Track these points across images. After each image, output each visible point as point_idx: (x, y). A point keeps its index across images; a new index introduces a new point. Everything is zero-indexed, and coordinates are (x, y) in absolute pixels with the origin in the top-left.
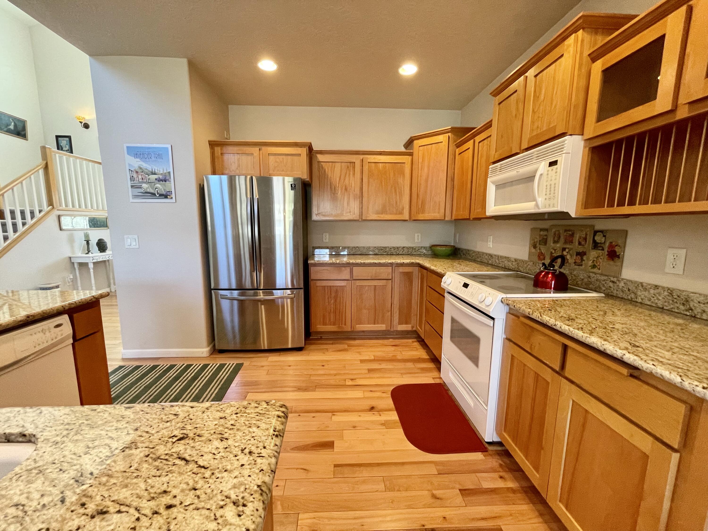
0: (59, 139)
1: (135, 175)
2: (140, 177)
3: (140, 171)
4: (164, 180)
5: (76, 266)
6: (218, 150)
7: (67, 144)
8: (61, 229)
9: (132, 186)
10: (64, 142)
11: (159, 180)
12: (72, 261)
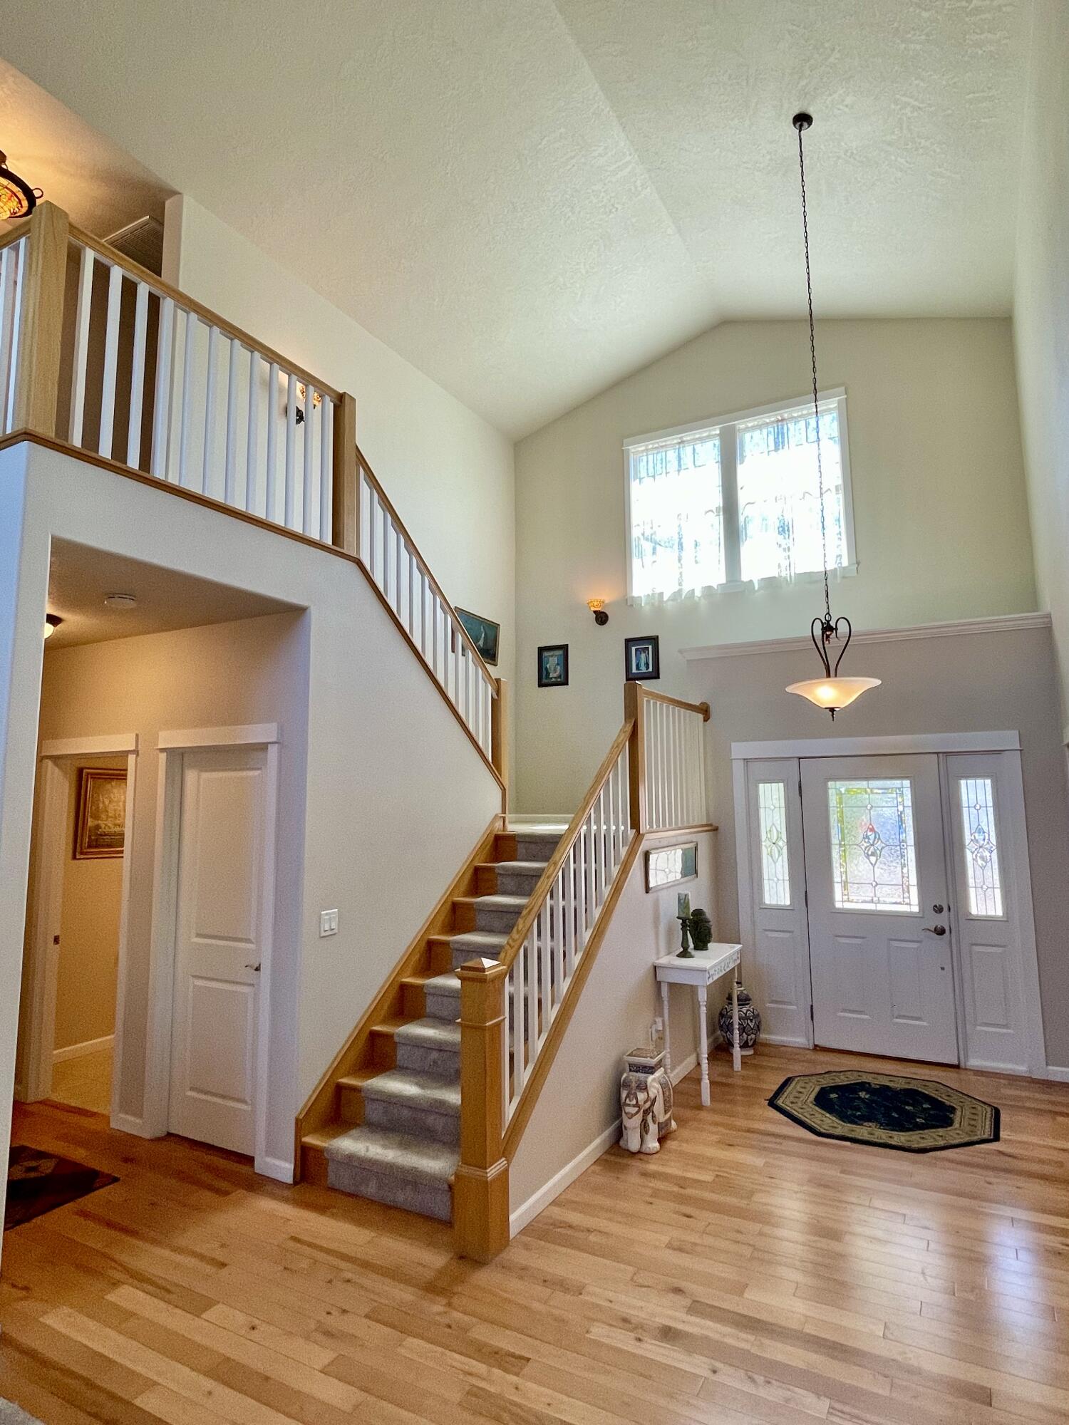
0: (546, 654)
5: (665, 989)
7: (558, 664)
8: (647, 889)
10: (553, 662)
12: (658, 980)
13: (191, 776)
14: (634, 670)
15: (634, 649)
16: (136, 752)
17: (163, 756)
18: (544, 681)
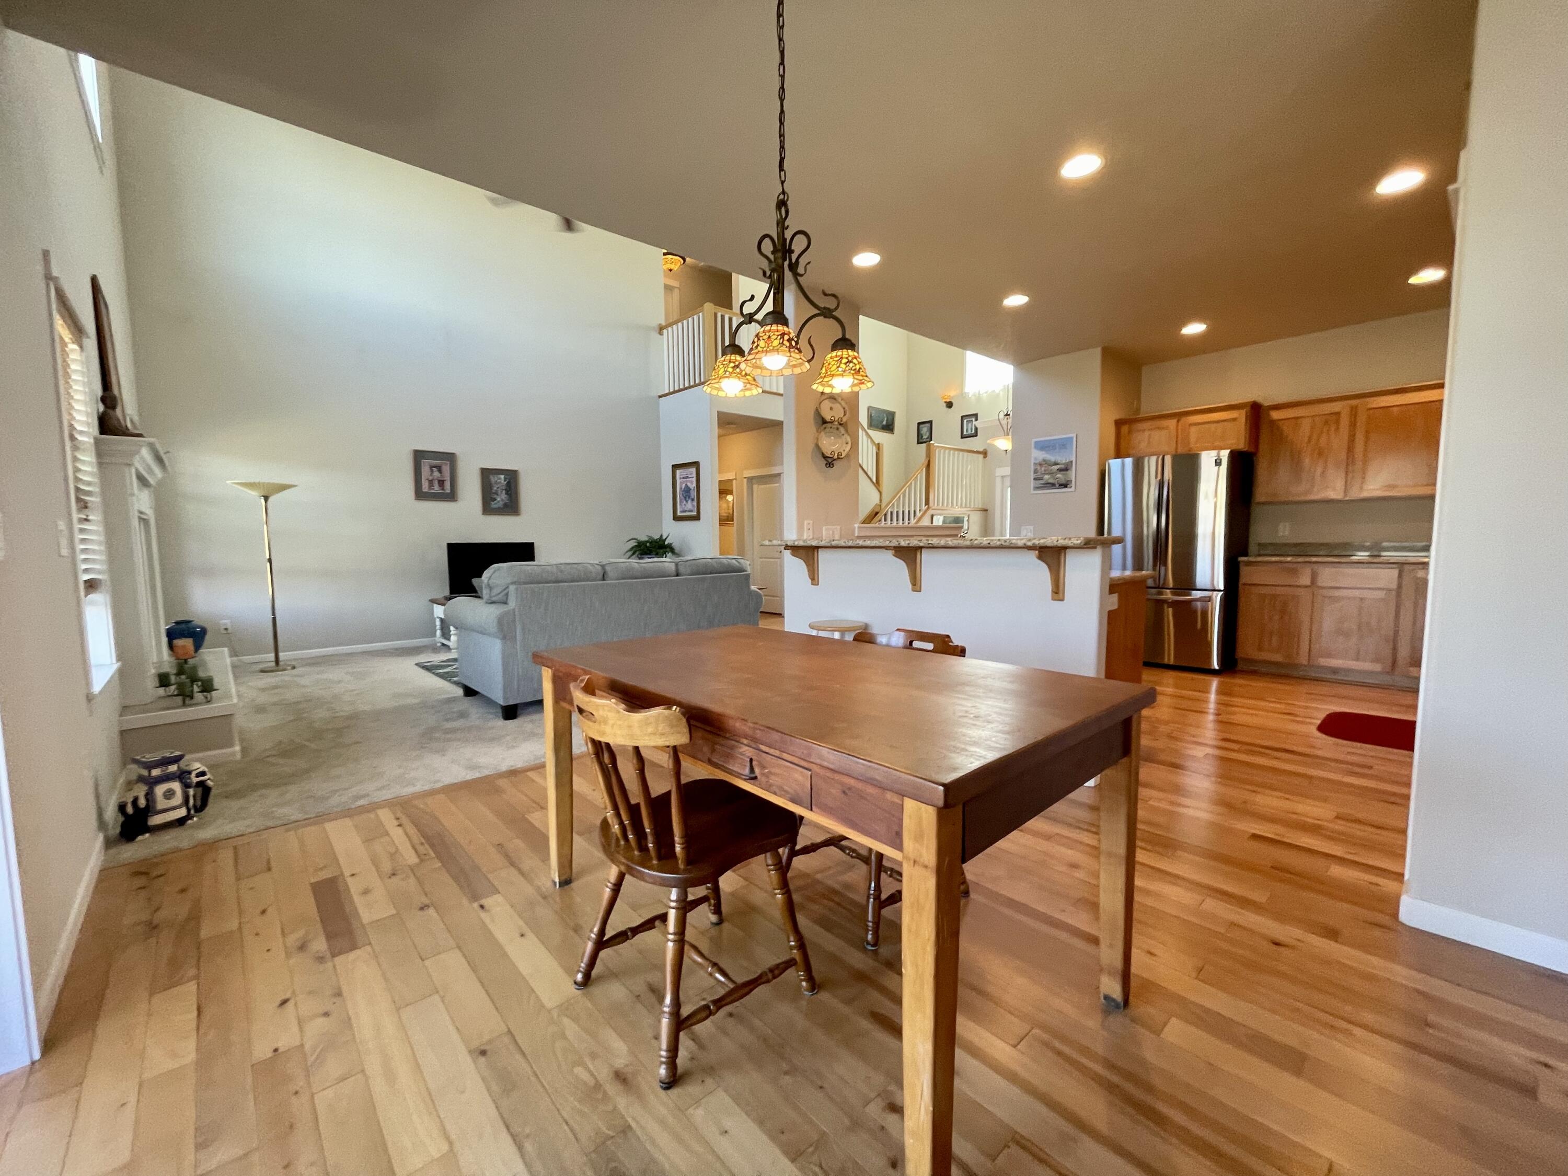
0: (921, 426)
1: (1038, 468)
2: (1043, 469)
3: (1045, 463)
4: (1066, 469)
6: (1125, 429)
7: (927, 431)
9: (1035, 479)
10: (925, 429)
11: (1060, 470)
13: (755, 487)
14: (965, 433)
15: (965, 421)
16: (735, 479)
17: (745, 480)
18: (921, 441)
